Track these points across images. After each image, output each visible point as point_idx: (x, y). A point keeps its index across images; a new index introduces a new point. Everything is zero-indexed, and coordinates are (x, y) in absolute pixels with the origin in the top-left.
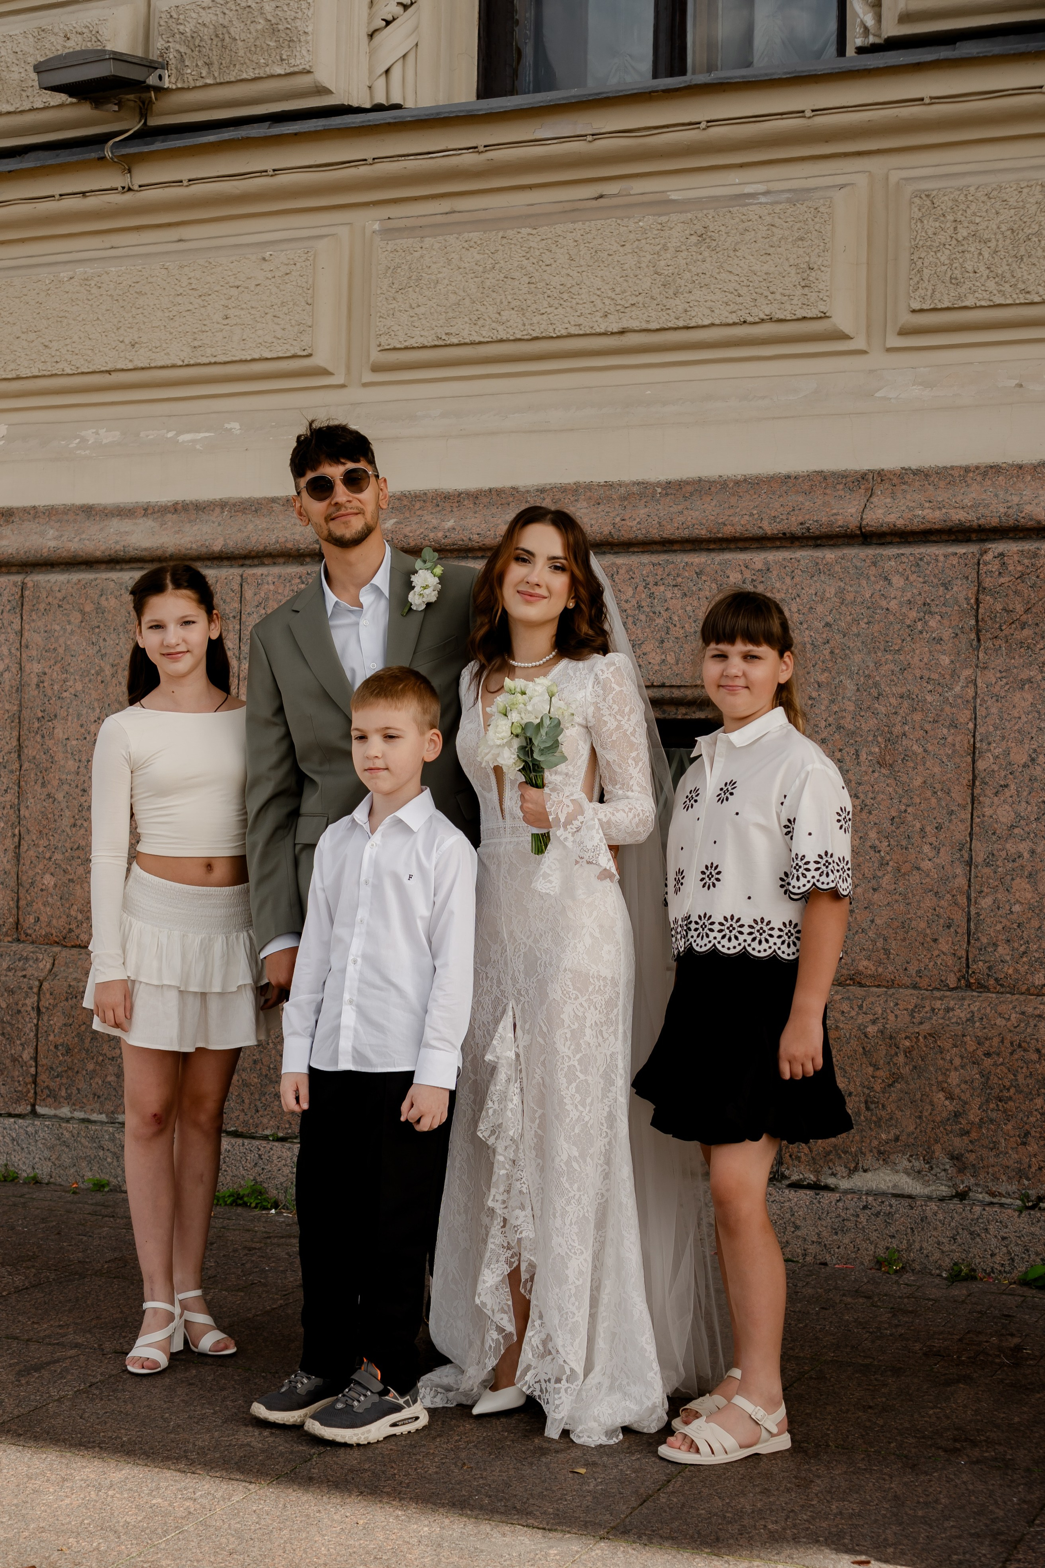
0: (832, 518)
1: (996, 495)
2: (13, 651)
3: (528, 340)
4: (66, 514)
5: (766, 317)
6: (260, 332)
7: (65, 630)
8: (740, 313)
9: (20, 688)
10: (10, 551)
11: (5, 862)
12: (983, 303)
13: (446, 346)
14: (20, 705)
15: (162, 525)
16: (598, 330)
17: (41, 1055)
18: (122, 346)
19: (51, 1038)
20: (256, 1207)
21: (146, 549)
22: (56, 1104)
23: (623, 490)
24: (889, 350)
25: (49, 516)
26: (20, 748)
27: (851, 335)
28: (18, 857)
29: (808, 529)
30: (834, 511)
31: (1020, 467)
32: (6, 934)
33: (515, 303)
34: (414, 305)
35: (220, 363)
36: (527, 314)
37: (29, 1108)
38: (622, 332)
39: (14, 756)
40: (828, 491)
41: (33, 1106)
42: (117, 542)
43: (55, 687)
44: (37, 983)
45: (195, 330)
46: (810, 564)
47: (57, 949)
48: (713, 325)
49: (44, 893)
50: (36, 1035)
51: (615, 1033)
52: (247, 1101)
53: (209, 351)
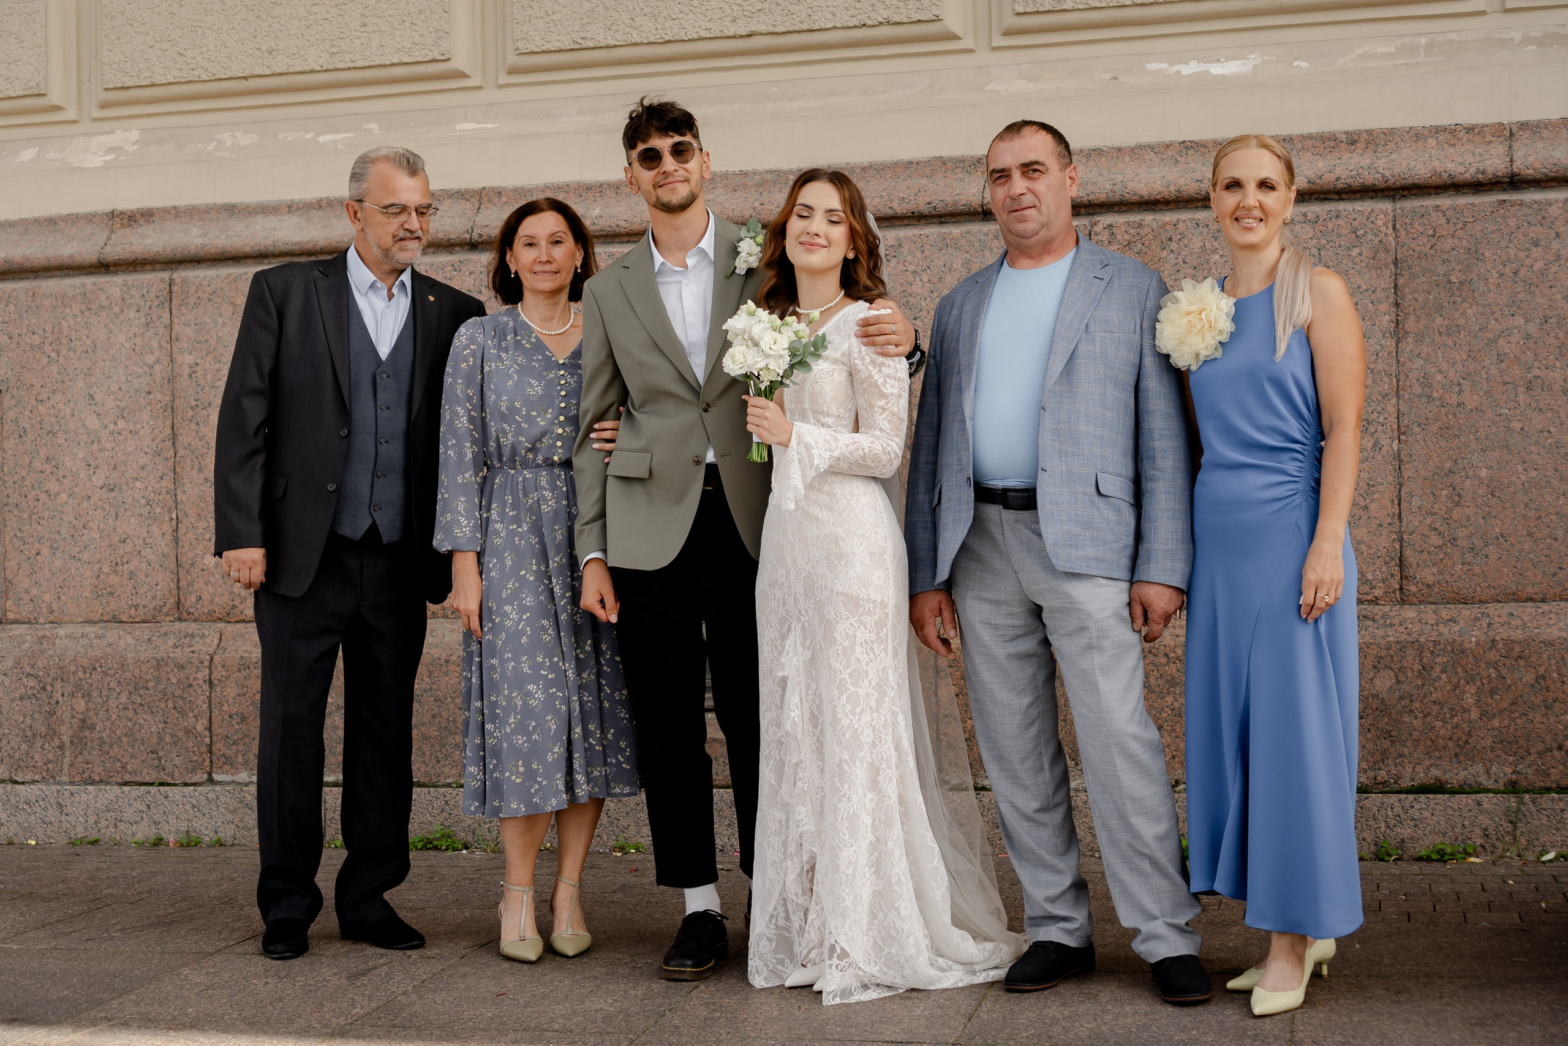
0: (956, 198)
1: (1101, 174)
2: (163, 343)
3: (661, 43)
4: (208, 213)
5: (883, 21)
6: (398, 39)
7: (216, 322)
8: (859, 17)
9: (172, 379)
10: (156, 249)
11: (163, 545)
12: (1081, 7)
13: (582, 49)
14: (173, 395)
15: (308, 221)
16: (728, 34)
17: (215, 725)
18: (259, 53)
19: (225, 708)
20: (447, 849)
21: (296, 244)
22: (233, 770)
23: (757, 178)
24: (994, 49)
25: (191, 215)
26: (174, 437)
27: (961, 36)
28: (176, 540)
29: (935, 208)
30: (957, 192)
31: (1120, 150)
32: (167, 614)
33: (646, 10)
34: (550, 12)
35: (359, 68)
36: (659, 20)
37: (206, 776)
38: (749, 36)
39: (169, 444)
40: (947, 174)
41: (210, 774)
42: (265, 238)
43: (208, 377)
44: (208, 657)
45: (332, 38)
46: (938, 239)
47: (221, 625)
48: (835, 28)
49: (205, 573)
50: (210, 706)
51: (885, 649)
52: (427, 753)
53: (347, 57)
